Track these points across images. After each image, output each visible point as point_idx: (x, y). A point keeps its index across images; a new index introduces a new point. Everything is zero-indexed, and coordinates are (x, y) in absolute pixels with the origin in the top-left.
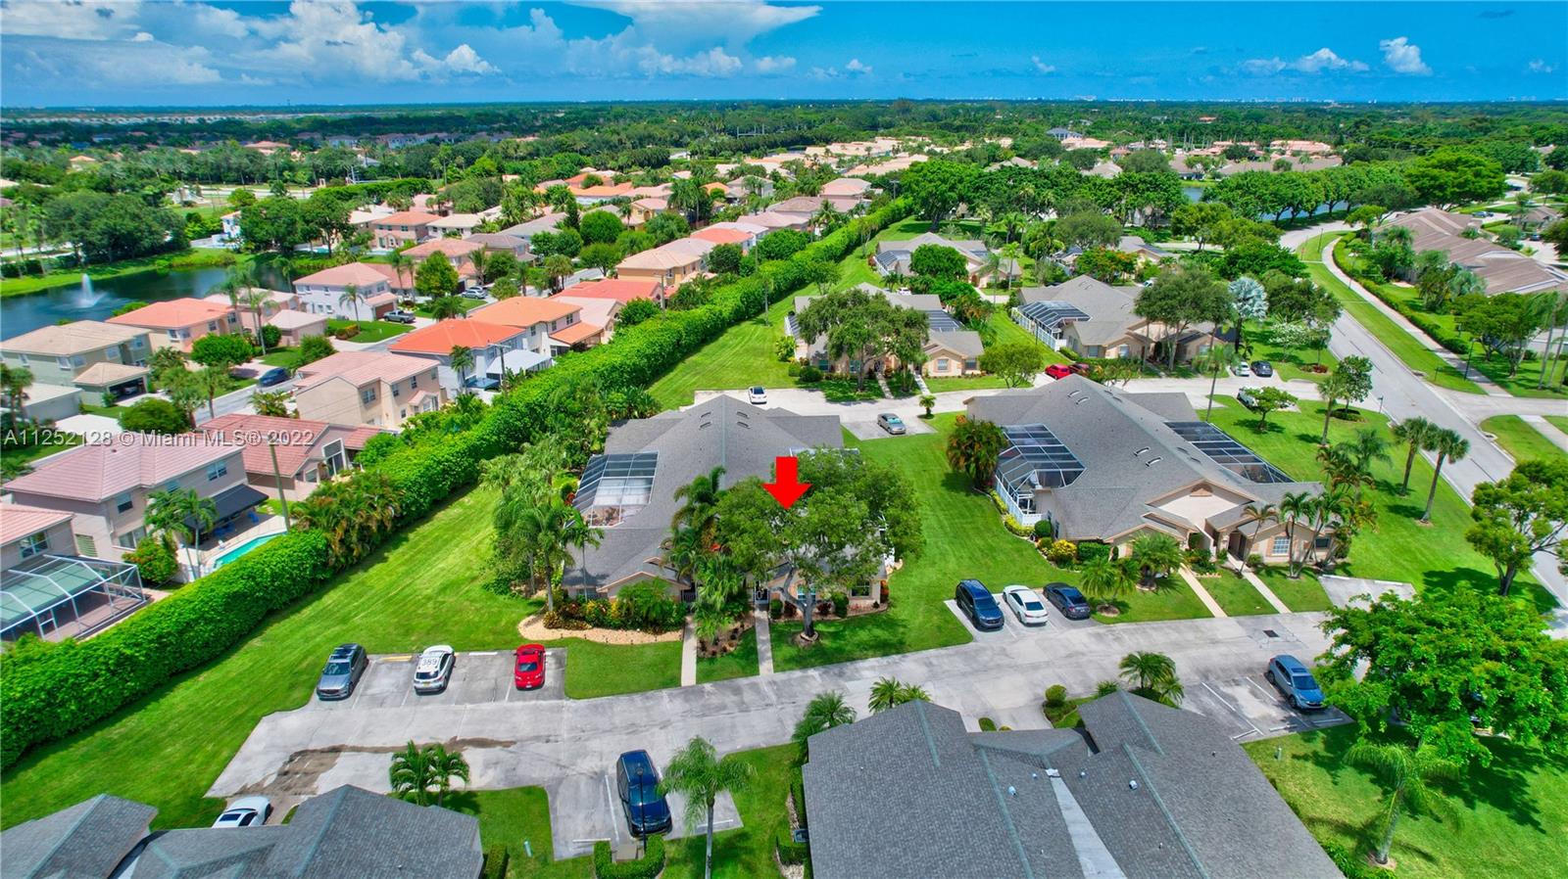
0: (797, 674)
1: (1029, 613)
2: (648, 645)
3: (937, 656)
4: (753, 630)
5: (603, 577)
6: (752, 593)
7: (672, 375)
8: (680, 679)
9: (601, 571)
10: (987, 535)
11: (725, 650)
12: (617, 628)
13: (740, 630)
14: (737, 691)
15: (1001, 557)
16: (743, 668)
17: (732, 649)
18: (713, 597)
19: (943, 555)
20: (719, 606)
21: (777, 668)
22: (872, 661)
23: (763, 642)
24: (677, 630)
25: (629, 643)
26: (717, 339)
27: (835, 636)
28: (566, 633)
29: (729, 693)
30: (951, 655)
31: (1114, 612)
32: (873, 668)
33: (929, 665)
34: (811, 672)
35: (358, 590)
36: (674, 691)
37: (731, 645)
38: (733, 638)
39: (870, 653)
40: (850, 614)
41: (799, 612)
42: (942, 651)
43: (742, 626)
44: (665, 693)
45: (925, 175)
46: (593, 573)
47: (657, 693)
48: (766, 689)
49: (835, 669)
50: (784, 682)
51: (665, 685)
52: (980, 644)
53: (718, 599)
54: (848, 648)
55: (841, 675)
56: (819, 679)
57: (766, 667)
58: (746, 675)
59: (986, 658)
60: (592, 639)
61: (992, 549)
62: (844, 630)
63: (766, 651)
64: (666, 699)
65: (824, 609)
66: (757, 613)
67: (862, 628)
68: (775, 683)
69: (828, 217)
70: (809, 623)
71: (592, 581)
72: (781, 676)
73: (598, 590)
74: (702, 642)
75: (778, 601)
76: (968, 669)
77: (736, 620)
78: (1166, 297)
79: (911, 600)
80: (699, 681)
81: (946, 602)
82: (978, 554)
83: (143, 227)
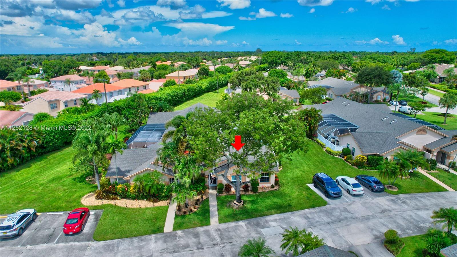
0: (233, 224)
1: (355, 189)
2: (149, 208)
3: (310, 213)
4: (208, 200)
5: (129, 171)
6: (208, 180)
7: (181, 105)
8: (163, 228)
9: (128, 169)
10: (319, 156)
11: (191, 210)
12: (134, 199)
13: (201, 200)
14: (197, 235)
15: (328, 164)
16: (201, 221)
17: (196, 210)
18: (184, 179)
19: (301, 164)
20: (187, 184)
21: (221, 221)
22: (275, 216)
23: (213, 206)
24: (166, 200)
25: (138, 207)
26: (200, 96)
27: (253, 202)
28: (105, 202)
29: (191, 237)
30: (318, 212)
31: (395, 189)
32: (275, 220)
33: (307, 218)
34: (241, 223)
35: (7, 181)
36: (159, 236)
37: (195, 208)
38: (197, 204)
39: (273, 211)
40: (260, 191)
41: (233, 190)
42: (312, 210)
43: (202, 198)
44: (153, 236)
45: (270, 55)
46: (123, 169)
47: (148, 237)
48: (214, 234)
49: (254, 221)
50: (225, 229)
51: (154, 232)
52: (332, 206)
53: (187, 180)
54: (261, 209)
55: (258, 225)
56: (245, 228)
57: (214, 221)
58: (202, 225)
59: (338, 214)
60: (119, 205)
61: (323, 161)
62: (257, 199)
63: (215, 211)
64: (153, 241)
65: (246, 188)
66: (210, 191)
67: (267, 198)
68: (219, 230)
69: (238, 66)
70: (238, 195)
71: (121, 173)
72: (223, 226)
73: (125, 178)
74: (179, 206)
75: (221, 184)
76: (329, 220)
77: (198, 194)
78: (368, 75)
79: (290, 184)
80: (175, 229)
81: (307, 185)
82: (317, 163)
83: (9, 69)
